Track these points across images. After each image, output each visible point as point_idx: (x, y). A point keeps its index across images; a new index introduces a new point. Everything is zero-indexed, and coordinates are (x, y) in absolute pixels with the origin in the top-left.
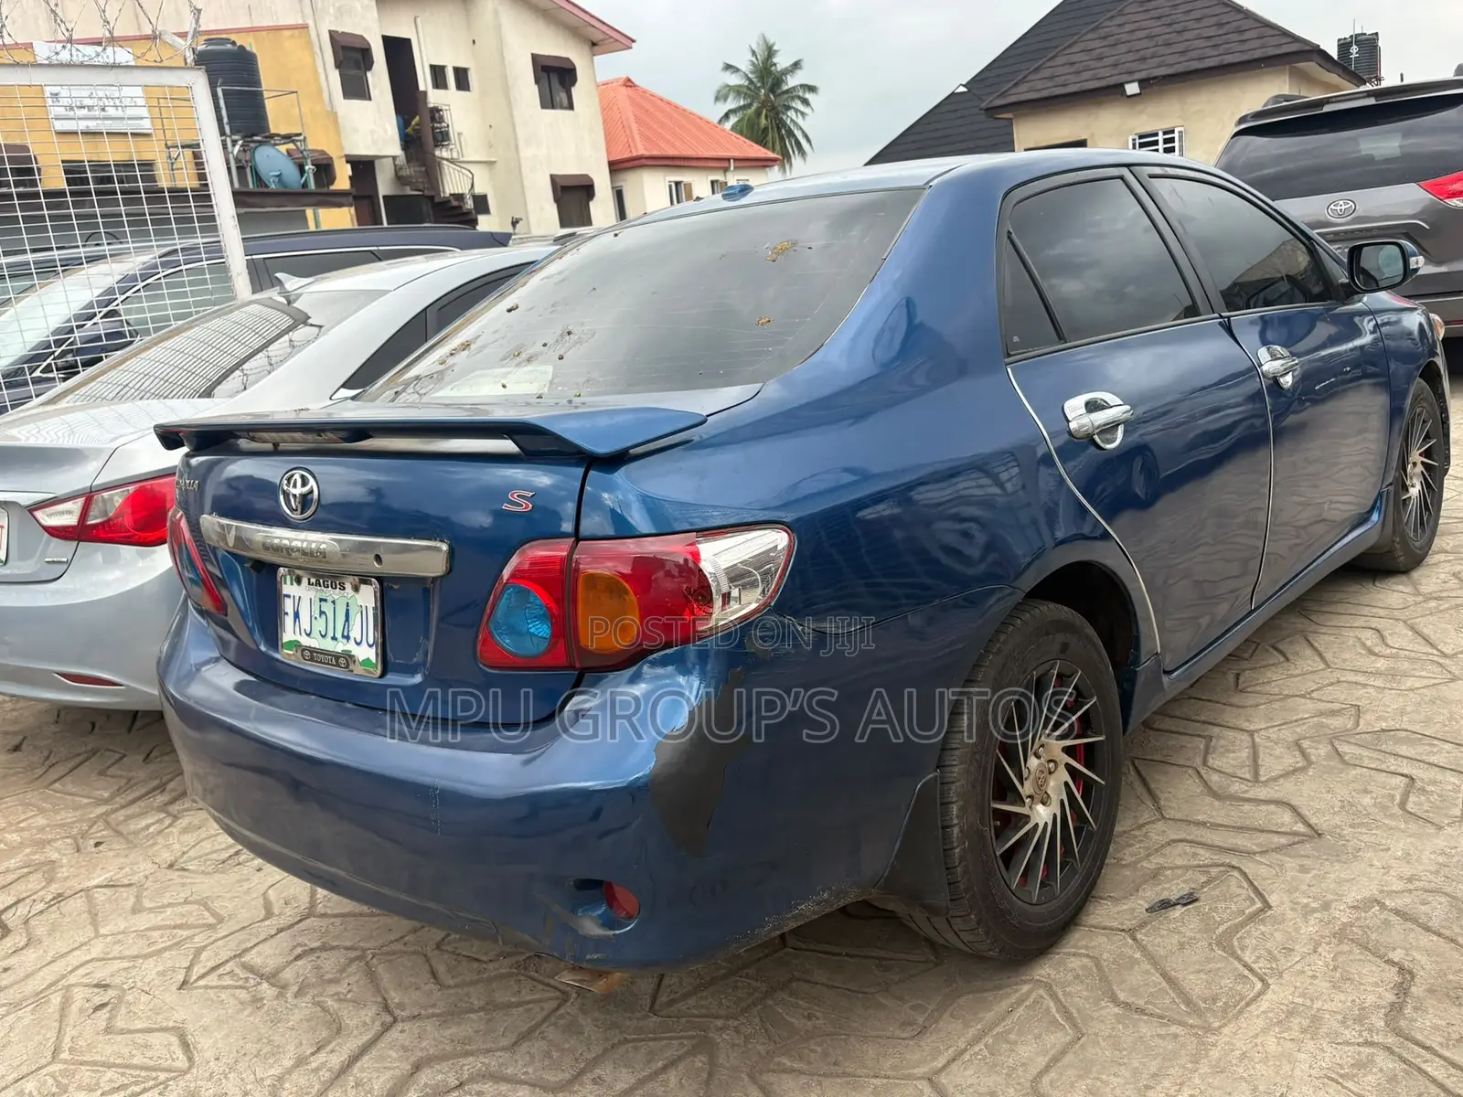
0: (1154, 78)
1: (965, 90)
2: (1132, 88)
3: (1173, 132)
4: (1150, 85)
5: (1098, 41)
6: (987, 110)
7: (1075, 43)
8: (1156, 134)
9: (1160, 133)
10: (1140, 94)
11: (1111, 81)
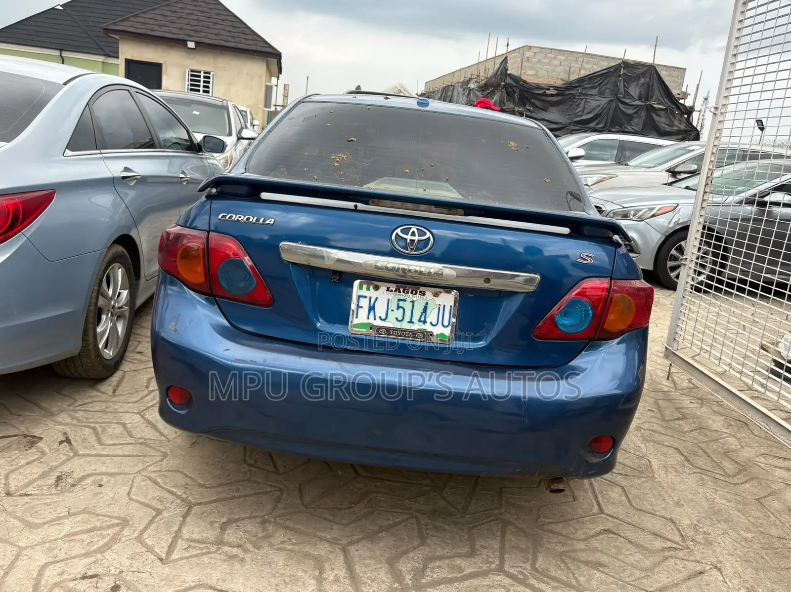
0: (203, 43)
1: (61, 8)
2: (191, 45)
3: (210, 73)
4: (201, 46)
5: (170, 12)
6: (104, 29)
7: (157, 8)
8: (200, 72)
9: (202, 72)
10: (195, 49)
11: (180, 37)
